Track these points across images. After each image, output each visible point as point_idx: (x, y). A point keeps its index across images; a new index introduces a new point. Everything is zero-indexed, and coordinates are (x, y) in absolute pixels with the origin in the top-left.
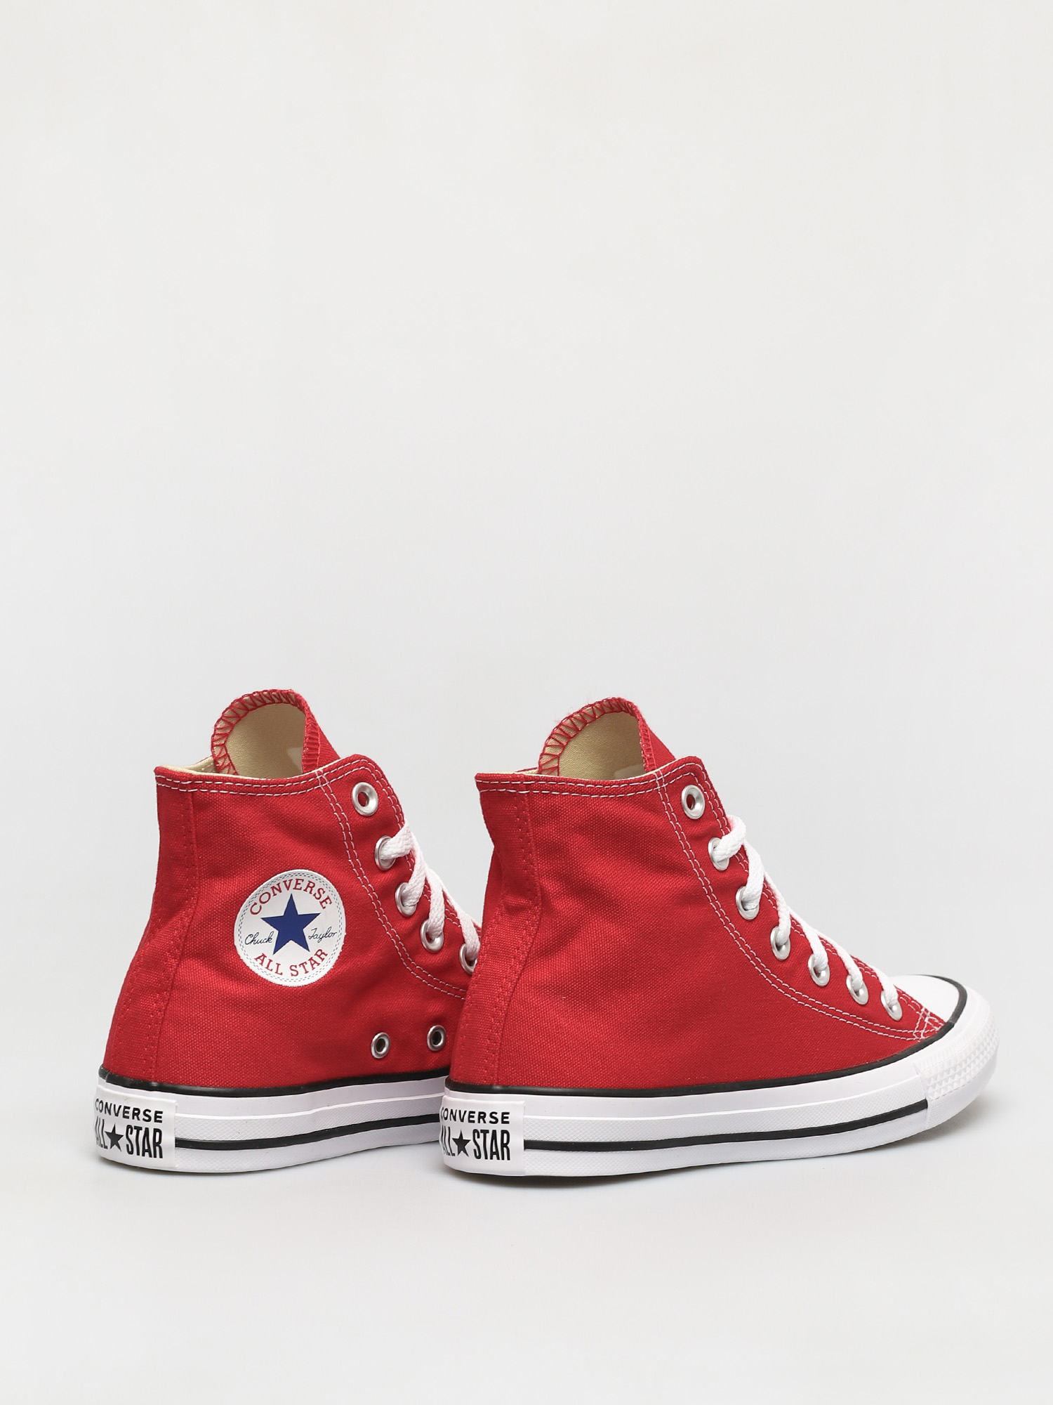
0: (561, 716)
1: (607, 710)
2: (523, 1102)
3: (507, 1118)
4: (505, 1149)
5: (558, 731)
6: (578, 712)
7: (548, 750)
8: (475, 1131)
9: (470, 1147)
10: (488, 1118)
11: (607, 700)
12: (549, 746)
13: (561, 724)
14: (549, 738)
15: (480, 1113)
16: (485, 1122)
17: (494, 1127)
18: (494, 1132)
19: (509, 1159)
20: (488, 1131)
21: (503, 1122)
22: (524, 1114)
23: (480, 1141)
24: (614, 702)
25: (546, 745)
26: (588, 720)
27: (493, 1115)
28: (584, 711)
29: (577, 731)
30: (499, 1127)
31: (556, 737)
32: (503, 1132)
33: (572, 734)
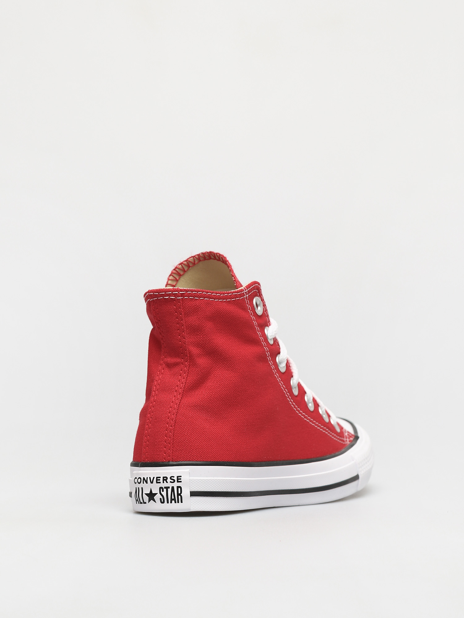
0: (176, 263)
1: (201, 259)
2: (189, 470)
3: (181, 479)
4: (180, 497)
5: (175, 272)
6: (185, 261)
7: (170, 282)
8: (161, 488)
9: (158, 497)
10: (169, 480)
11: (202, 253)
12: (170, 280)
13: (176, 268)
14: (170, 276)
15: (164, 477)
16: (167, 482)
17: (172, 485)
18: (173, 488)
19: (182, 502)
20: (169, 487)
21: (178, 482)
22: (190, 477)
23: (164, 493)
24: (207, 254)
25: (169, 279)
26: (191, 265)
27: (172, 478)
28: (189, 260)
29: (185, 271)
30: (176, 485)
31: (174, 275)
32: (178, 487)
33: (182, 273)
